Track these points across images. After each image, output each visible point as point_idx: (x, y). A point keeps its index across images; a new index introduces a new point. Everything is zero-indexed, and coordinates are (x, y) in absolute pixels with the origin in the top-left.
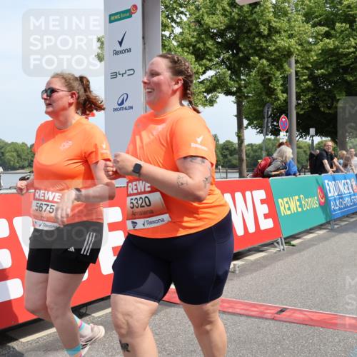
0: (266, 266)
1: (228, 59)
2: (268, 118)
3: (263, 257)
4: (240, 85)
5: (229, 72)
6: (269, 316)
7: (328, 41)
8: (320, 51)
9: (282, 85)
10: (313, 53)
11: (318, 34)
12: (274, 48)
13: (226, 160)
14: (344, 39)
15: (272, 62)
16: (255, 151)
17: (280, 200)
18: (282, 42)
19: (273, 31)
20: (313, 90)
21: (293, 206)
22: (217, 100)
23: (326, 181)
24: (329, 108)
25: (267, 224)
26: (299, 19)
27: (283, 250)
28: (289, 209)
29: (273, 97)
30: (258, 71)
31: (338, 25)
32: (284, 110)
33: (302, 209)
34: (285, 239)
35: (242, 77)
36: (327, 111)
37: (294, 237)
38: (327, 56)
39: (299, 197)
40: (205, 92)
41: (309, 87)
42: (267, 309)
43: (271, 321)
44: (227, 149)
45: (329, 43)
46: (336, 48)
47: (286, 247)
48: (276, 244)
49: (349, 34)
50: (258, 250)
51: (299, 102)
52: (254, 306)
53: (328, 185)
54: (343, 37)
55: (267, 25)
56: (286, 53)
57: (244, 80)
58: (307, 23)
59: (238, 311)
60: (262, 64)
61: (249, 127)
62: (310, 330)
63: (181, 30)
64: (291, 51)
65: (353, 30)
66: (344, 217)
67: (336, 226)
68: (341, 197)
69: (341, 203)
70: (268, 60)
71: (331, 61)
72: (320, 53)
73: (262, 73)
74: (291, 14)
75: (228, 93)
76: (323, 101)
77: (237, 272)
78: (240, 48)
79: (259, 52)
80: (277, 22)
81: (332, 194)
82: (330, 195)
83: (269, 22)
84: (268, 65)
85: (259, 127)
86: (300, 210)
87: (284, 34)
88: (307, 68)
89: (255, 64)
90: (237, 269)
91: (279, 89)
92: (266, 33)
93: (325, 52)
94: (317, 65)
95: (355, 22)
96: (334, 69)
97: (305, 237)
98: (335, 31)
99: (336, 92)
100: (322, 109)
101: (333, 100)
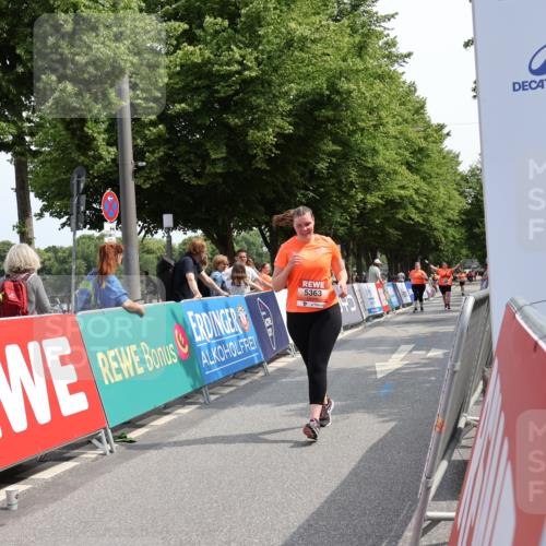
0: (75, 488)
2: (79, 194)
3: (70, 471)
4: (20, 129)
7: (191, 48)
8: (178, 69)
9: (106, 131)
11: (170, 36)
14: (219, 47)
16: (63, 261)
17: (100, 356)
20: (167, 141)
21: (126, 365)
23: (190, 314)
24: (198, 176)
25: (74, 404)
26: (134, 5)
27: (111, 452)
28: (119, 370)
29: (91, 153)
31: (209, 20)
32: (112, 180)
33: (146, 369)
34: (114, 430)
35: (24, 114)
36: (194, 182)
37: (133, 424)
38: (190, 78)
39: (139, 347)
41: (160, 136)
45: (192, 53)
46: (207, 62)
47: (115, 445)
48: (95, 442)
49: (230, 38)
50: (60, 458)
51: (140, 164)
53: (194, 320)
54: (217, 44)
57: (29, 120)
58: (149, 14)
61: (47, 214)
65: (236, 31)
66: (227, 378)
67: (213, 398)
68: (220, 340)
69: (220, 353)
71: (198, 88)
72: (178, 73)
76: (185, 163)
77: (15, 507)
78: (19, 56)
80: (90, 8)
81: (202, 336)
82: (198, 339)
83: (75, 6)
85: (66, 214)
86: (140, 371)
90: (15, 501)
91: (101, 139)
93: (188, 69)
95: (240, 16)
96: (204, 104)
97: (155, 423)
98: (204, 30)
99: (208, 146)
100: (186, 179)
101: (204, 161)
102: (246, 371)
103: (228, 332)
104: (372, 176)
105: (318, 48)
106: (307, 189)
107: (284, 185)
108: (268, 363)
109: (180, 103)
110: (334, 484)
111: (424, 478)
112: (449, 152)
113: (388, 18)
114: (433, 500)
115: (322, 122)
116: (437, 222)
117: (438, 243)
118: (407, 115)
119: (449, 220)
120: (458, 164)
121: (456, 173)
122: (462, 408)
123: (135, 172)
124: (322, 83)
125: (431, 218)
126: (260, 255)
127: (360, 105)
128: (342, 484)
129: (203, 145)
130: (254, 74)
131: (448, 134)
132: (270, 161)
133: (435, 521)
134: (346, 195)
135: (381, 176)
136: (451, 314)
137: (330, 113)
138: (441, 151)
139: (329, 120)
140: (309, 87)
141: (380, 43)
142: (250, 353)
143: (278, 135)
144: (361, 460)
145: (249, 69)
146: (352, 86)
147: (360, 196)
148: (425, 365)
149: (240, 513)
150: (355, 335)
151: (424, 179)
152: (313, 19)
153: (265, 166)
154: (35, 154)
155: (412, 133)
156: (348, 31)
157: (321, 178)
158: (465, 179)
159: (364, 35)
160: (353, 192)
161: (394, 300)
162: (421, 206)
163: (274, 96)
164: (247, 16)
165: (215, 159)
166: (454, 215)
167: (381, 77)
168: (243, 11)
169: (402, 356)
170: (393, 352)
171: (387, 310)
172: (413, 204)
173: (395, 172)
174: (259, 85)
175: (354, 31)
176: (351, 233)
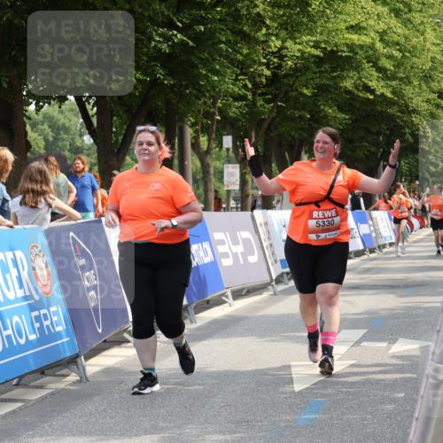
102: (42, 372)
103: (11, 296)
106: (172, 26)
108: (88, 358)
116: (418, 98)
117: (418, 138)
125: (408, 91)
126: (77, 151)
134: (247, 38)
142: (53, 337)
147: (275, 43)
150: (255, 307)
151: (397, 13)
160: (261, 34)
162: (388, 64)
172: (374, 60)
176: (252, 114)
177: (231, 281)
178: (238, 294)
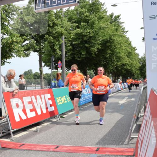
0: (51, 128)
1: (35, 36)
2: (53, 62)
3: (51, 124)
4: (40, 47)
5: (36, 41)
6: (51, 150)
7: (78, 30)
9: (59, 48)
10: (72, 34)
11: (74, 27)
12: (55, 32)
13: (36, 81)
14: (85, 29)
15: (54, 38)
16: (49, 77)
17: (57, 98)
18: (58, 29)
19: (55, 25)
20: (72, 50)
21: (63, 100)
22: (30, 54)
24: (79, 58)
26: (66, 20)
27: (59, 120)
28: (61, 102)
29: (55, 53)
30: (48, 41)
31: (82, 23)
32: (60, 59)
33: (67, 101)
34: (60, 115)
35: (41, 44)
37: (64, 114)
38: (78, 36)
39: (66, 96)
40: (24, 50)
41: (70, 49)
42: (51, 147)
43: (53, 152)
44: (36, 76)
45: (78, 31)
46: (82, 33)
47: (60, 118)
48: (56, 117)
51: (66, 55)
52: (45, 146)
55: (52, 22)
56: (60, 34)
57: (42, 45)
58: (69, 22)
59: (38, 149)
60: (50, 38)
61: (45, 66)
62: (69, 154)
63: (13, 22)
64: (62, 34)
65: (88, 26)
66: (85, 104)
67: (82, 108)
69: (84, 98)
70: (52, 37)
71: (80, 38)
72: (75, 35)
73: (50, 43)
74: (62, 17)
75: (35, 51)
76: (76, 55)
77: (38, 131)
79: (49, 33)
80: (56, 21)
83: (53, 20)
84: (53, 39)
85: (50, 66)
86: (66, 102)
87: (59, 26)
88: (70, 41)
89: (47, 38)
90: (38, 130)
91: (58, 50)
92: (52, 25)
93: (77, 34)
94: (74, 40)
95: (89, 22)
96: (81, 42)
97: (69, 114)
98: (81, 26)
99: (82, 51)
100: (76, 58)
101: (81, 55)
102: (89, 102)
103: (86, 93)
104: (119, 58)
105: (107, 29)
106: (104, 61)
107: (99, 60)
109: (75, 41)
110: (109, 129)
111: (131, 128)
112: (137, 53)
113: (123, 23)
114: (133, 133)
115: (107, 46)
116: (134, 69)
117: (134, 74)
118: (127, 45)
119: (136, 69)
120: (139, 56)
121: (138, 58)
122: (139, 112)
123: (65, 57)
124: (108, 37)
125: (132, 68)
126: (93, 76)
127: (116, 42)
128: (111, 129)
129: (80, 51)
130: (92, 35)
131: (136, 49)
132: (96, 55)
133: (133, 138)
135: (121, 58)
136: (137, 90)
137: (110, 44)
138: (135, 53)
139: (109, 46)
140: (105, 38)
141: (121, 28)
142: (90, 98)
143: (98, 49)
144: (116, 124)
145: (91, 34)
146: (115, 38)
147: (116, 63)
148: (130, 102)
149: (88, 135)
150: (115, 95)
151: (131, 59)
152: (106, 23)
153: (94, 56)
154: (43, 53)
155: (128, 49)
156: (114, 26)
157: (107, 59)
158: (140, 59)
159: (117, 27)
160: (114, 62)
161: (124, 87)
162: (130, 65)
163: (97, 40)
164: (91, 22)
165: (83, 54)
166: (137, 68)
167: (121, 36)
168: (90, 21)
169: (125, 100)
170: (123, 99)
171: (122, 89)
172: (128, 65)
173: (124, 58)
174: (93, 37)
175: (115, 26)
176: (114, 71)
177: (112, 92)
178: (113, 93)
